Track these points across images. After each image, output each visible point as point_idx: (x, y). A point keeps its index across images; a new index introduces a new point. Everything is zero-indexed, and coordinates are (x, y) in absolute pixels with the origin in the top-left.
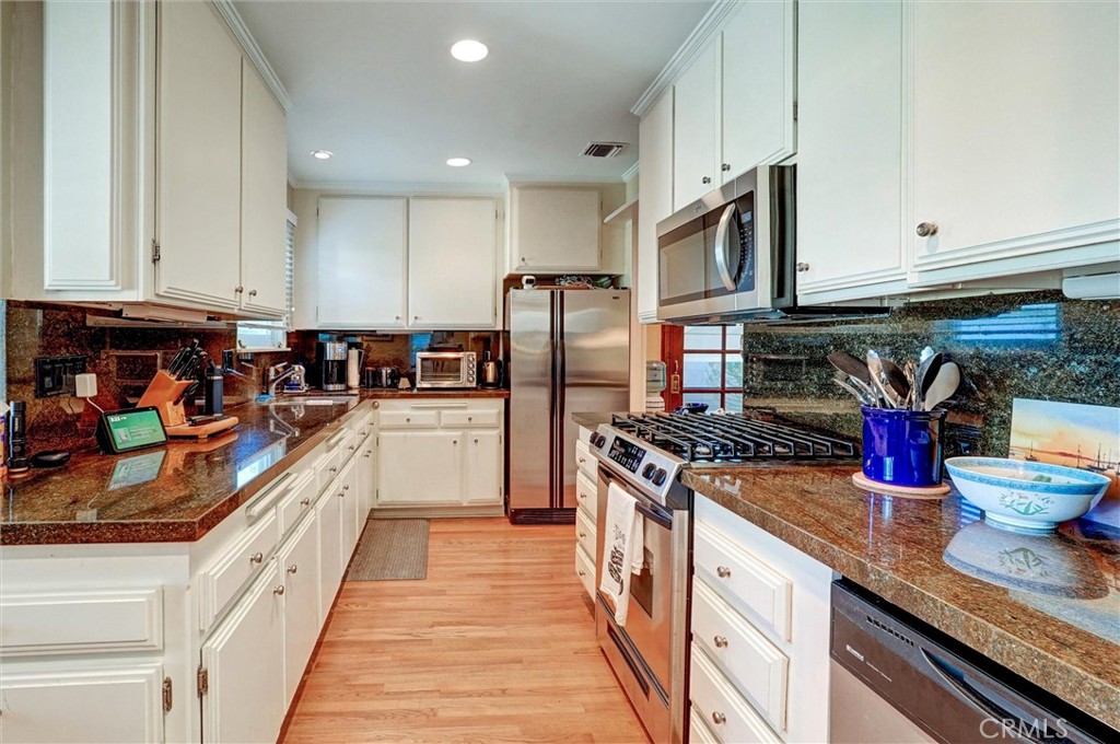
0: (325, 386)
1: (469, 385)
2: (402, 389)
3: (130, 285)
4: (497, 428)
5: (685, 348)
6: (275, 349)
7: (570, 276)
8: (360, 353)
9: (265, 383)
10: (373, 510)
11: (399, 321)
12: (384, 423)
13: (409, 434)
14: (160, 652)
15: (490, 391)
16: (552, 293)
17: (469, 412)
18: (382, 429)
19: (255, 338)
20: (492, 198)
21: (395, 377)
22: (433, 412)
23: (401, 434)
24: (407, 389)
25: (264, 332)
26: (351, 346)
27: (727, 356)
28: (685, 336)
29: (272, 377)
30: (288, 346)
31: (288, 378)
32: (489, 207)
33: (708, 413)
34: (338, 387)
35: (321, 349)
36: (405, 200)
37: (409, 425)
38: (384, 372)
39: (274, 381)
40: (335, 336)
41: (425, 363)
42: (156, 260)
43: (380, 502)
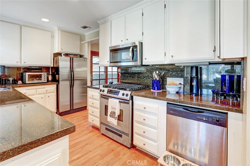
1: (44, 82)
2: (19, 84)
4: (55, 92)
5: (93, 71)
7: (72, 54)
11: (18, 63)
15: (50, 83)
16: (70, 58)
17: (46, 89)
20: (50, 31)
21: (16, 81)
24: (21, 84)
27: (100, 73)
28: (93, 69)
33: (113, 83)
36: (20, 26)
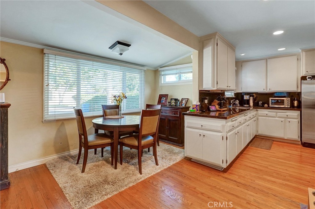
0: (244, 105)
2: (265, 107)
3: (214, 88)
6: (232, 97)
8: (253, 98)
9: (230, 104)
10: (256, 135)
11: (264, 90)
12: (259, 114)
13: (267, 118)
14: (222, 132)
15: (295, 109)
17: (287, 114)
18: (259, 116)
19: (228, 94)
20: (296, 55)
21: (263, 104)
22: (275, 113)
23: (265, 118)
24: (267, 107)
25: (229, 93)
26: (250, 96)
29: (231, 102)
30: (235, 96)
31: (235, 103)
32: (295, 58)
34: (247, 106)
35: (243, 97)
36: (266, 60)
37: (267, 116)
38: (260, 103)
39: (232, 103)
40: (246, 94)
41: (272, 101)
42: (217, 84)
43: (258, 133)
